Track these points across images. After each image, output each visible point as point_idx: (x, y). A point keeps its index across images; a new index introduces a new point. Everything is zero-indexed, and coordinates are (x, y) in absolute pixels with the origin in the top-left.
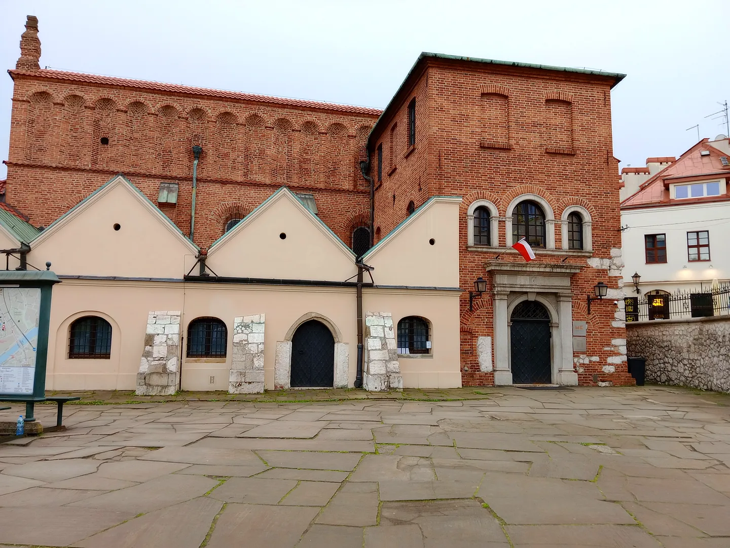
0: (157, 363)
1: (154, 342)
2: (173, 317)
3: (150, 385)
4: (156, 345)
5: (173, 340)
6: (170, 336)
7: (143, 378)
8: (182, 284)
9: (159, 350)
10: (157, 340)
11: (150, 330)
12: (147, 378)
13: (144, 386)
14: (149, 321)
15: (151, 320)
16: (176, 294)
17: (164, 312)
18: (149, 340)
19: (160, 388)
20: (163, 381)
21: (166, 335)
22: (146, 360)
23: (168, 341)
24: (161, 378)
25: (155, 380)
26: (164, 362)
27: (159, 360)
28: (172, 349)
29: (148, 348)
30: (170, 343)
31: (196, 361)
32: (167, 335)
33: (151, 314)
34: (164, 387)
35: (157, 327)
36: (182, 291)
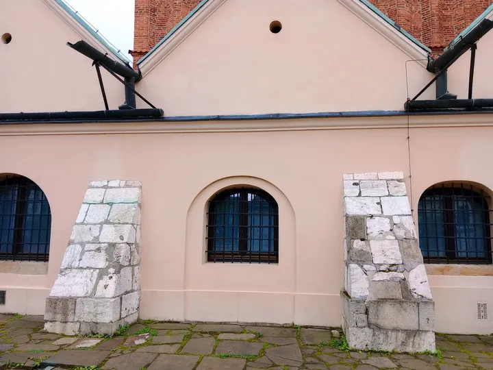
0: (384, 276)
1: (369, 231)
2: (392, 183)
3: (379, 328)
4: (374, 239)
5: (404, 228)
6: (396, 220)
7: (363, 311)
8: (403, 120)
9: (384, 250)
10: (373, 227)
11: (354, 208)
12: (371, 311)
13: (367, 329)
14: (347, 192)
15: (351, 191)
16: (390, 141)
17: (373, 175)
18: (356, 228)
19: (401, 336)
20: (408, 319)
21: (387, 217)
22: (360, 270)
23: (395, 229)
24: (403, 312)
25: (389, 316)
26: (402, 276)
27: (389, 271)
28: (410, 247)
29: (357, 244)
30: (401, 233)
31: (442, 271)
32: (390, 218)
33: (348, 179)
34: (412, 333)
35: (363, 202)
36: (404, 133)
